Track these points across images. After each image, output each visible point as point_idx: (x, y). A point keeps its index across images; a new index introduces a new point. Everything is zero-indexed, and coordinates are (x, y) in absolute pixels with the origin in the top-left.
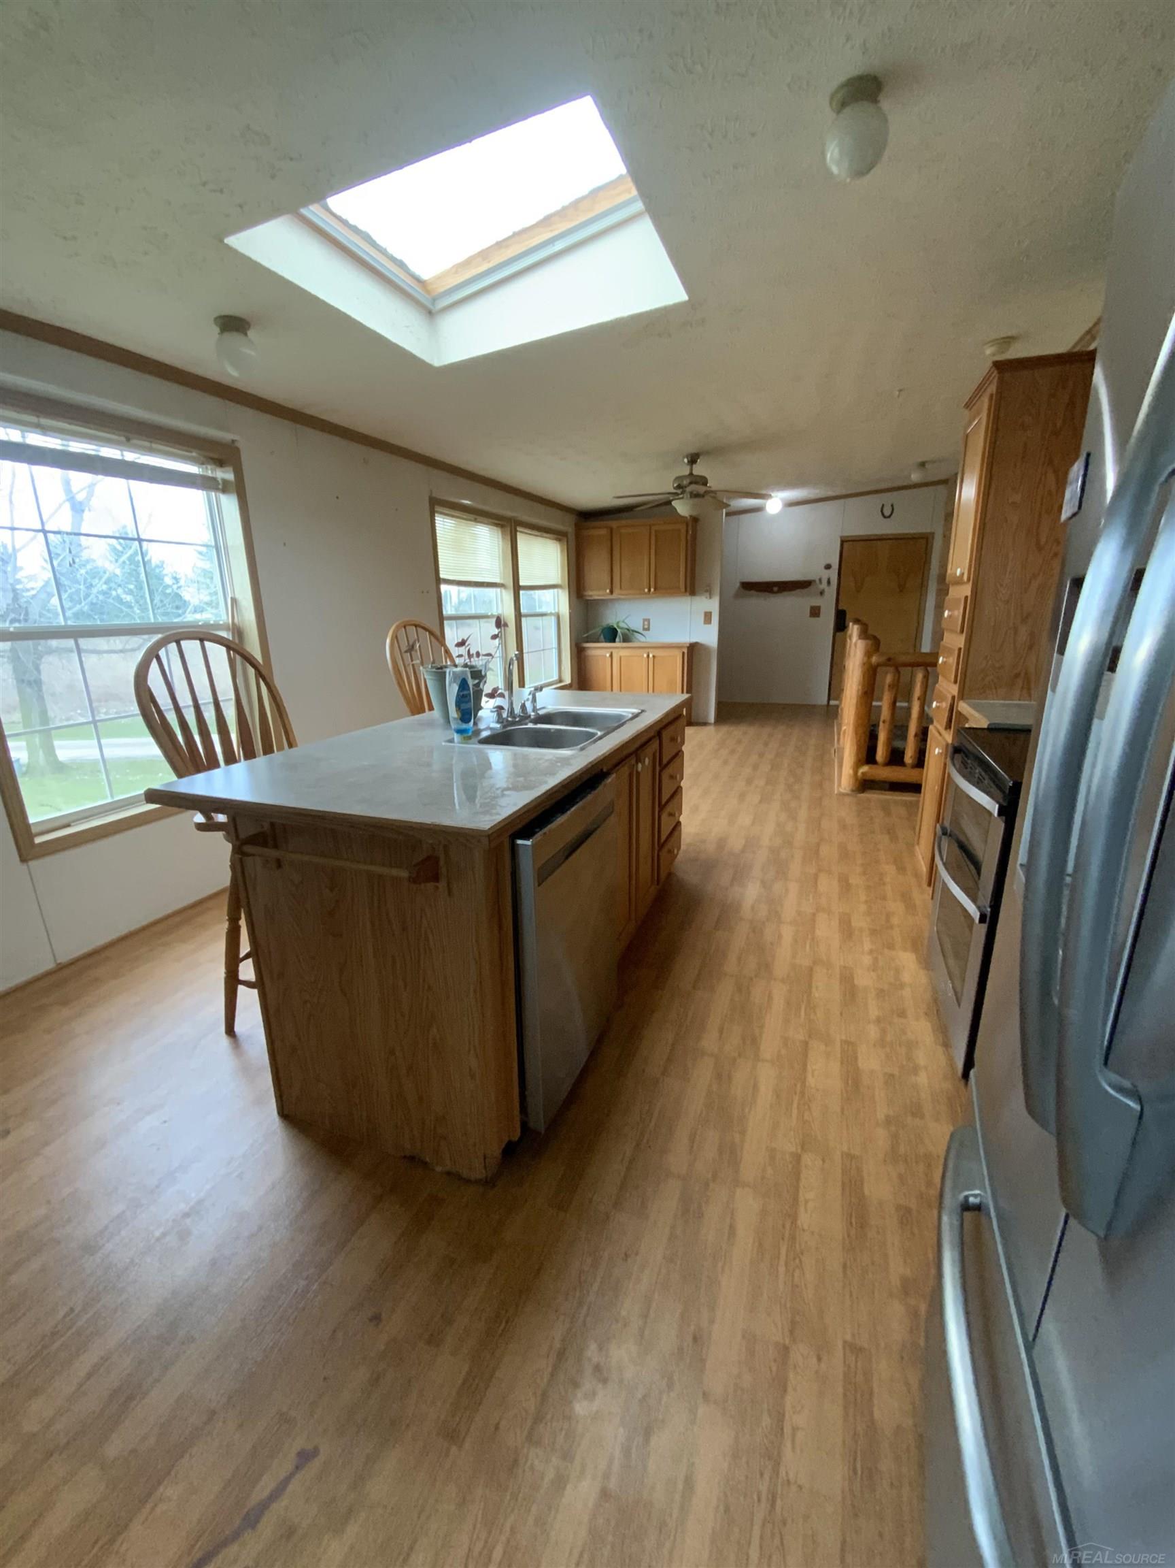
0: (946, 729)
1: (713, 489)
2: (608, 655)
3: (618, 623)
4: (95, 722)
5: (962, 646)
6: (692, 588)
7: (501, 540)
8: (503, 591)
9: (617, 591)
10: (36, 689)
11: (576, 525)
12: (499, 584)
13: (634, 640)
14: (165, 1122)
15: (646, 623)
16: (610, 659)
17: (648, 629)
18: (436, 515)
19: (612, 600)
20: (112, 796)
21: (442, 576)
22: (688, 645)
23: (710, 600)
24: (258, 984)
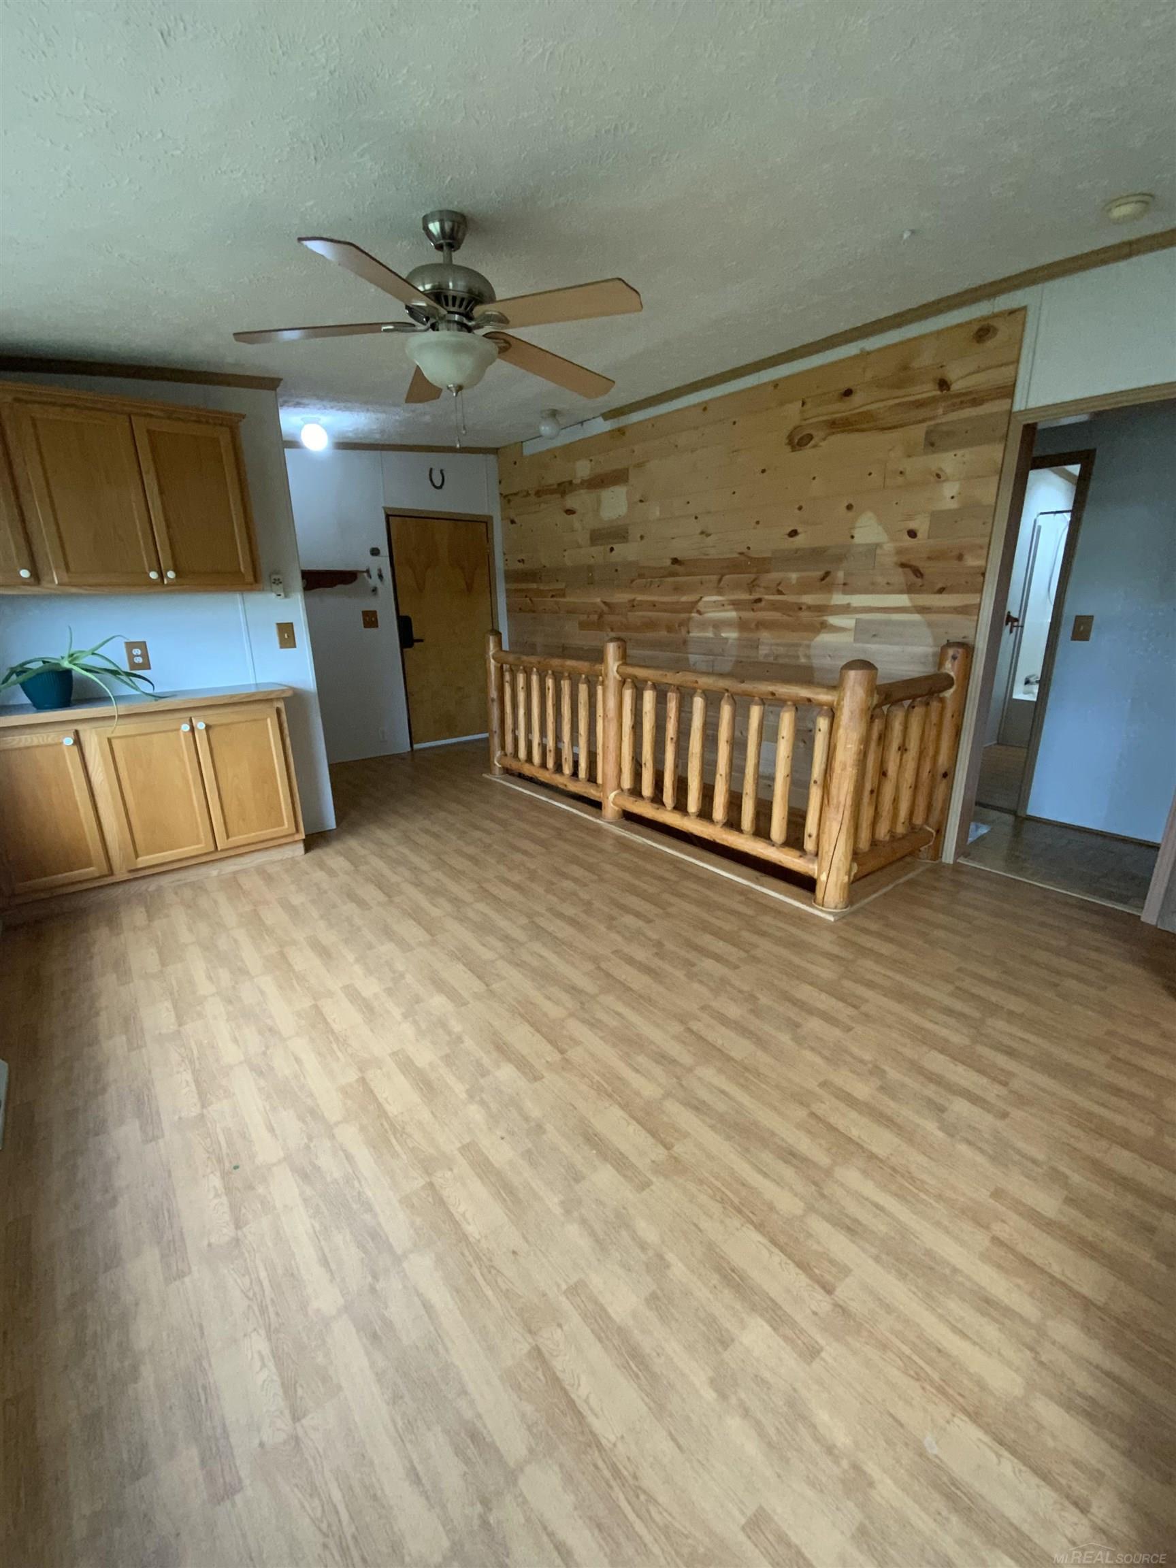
2: (67, 742)
3: (69, 654)
15: (135, 651)
16: (74, 750)
17: (146, 665)
22: (283, 694)
23: (287, 600)
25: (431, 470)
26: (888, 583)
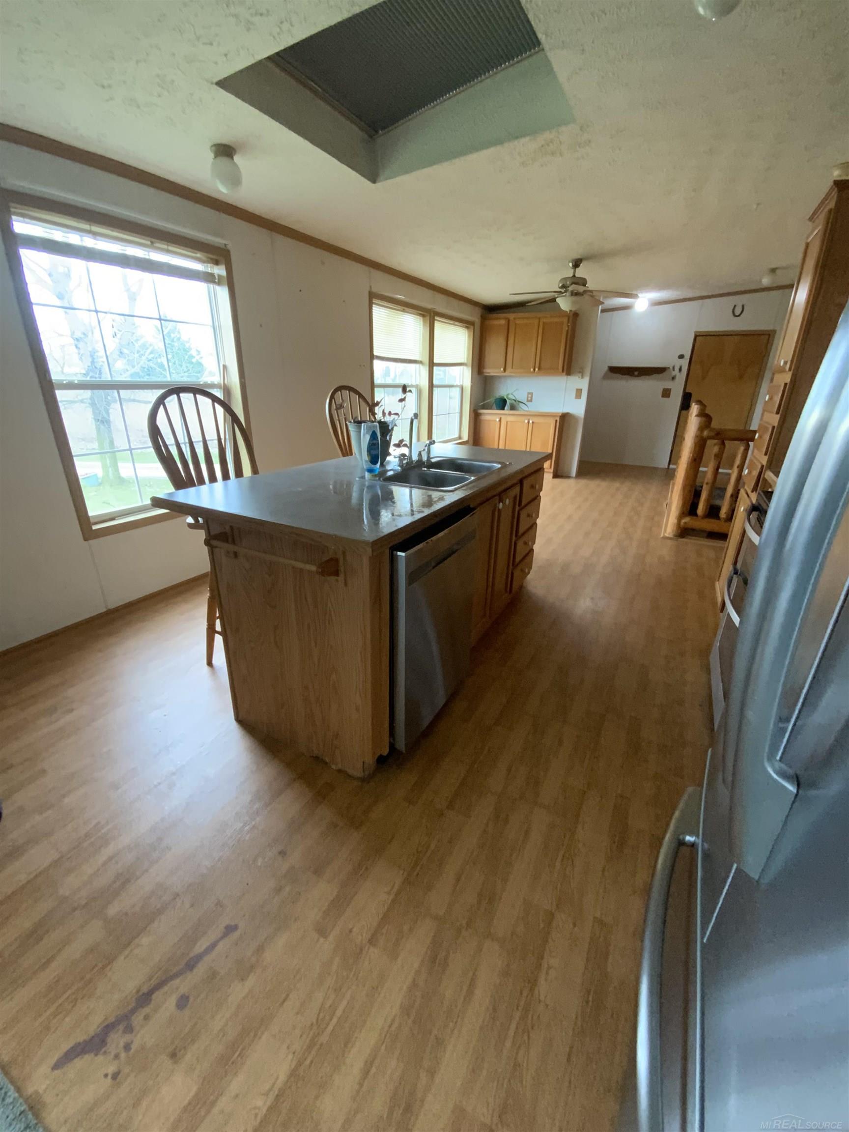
0: (752, 492)
1: (590, 289)
2: (498, 420)
3: (508, 395)
4: (131, 450)
5: (776, 425)
6: (568, 369)
7: (422, 327)
8: (421, 366)
9: (509, 370)
10: (107, 426)
11: (482, 316)
12: (418, 361)
13: (520, 409)
14: (165, 715)
15: (530, 396)
16: (499, 423)
17: (531, 401)
18: (373, 305)
19: (505, 377)
20: (142, 502)
21: (376, 353)
22: (560, 415)
23: (582, 380)
24: (223, 633)
25: (735, 306)
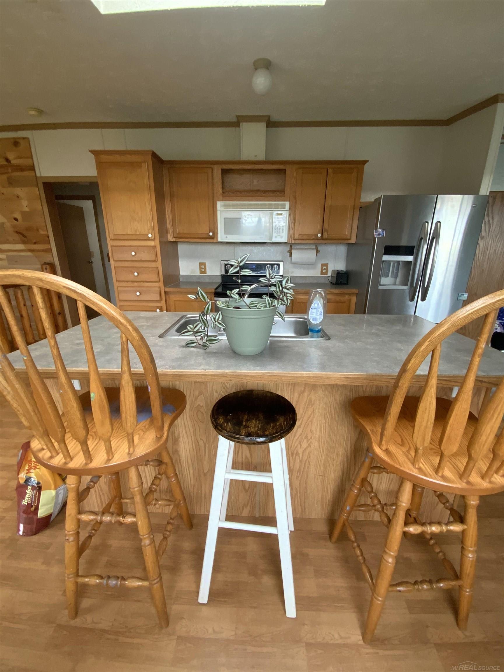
26: (14, 240)
